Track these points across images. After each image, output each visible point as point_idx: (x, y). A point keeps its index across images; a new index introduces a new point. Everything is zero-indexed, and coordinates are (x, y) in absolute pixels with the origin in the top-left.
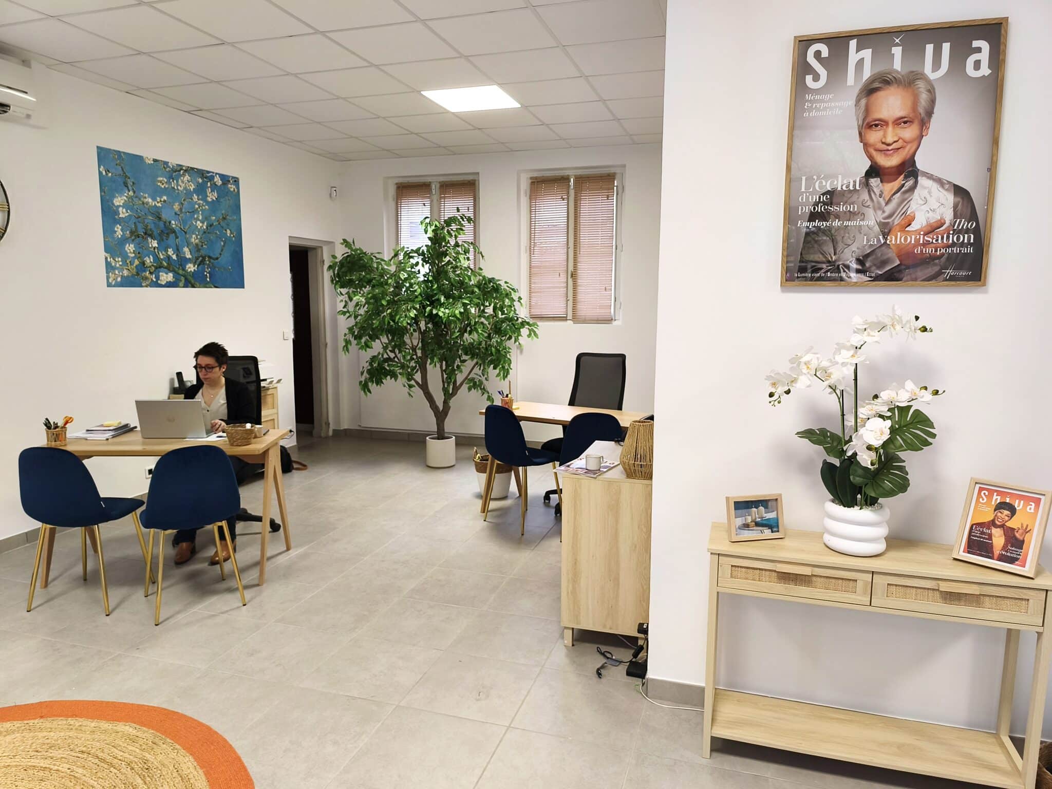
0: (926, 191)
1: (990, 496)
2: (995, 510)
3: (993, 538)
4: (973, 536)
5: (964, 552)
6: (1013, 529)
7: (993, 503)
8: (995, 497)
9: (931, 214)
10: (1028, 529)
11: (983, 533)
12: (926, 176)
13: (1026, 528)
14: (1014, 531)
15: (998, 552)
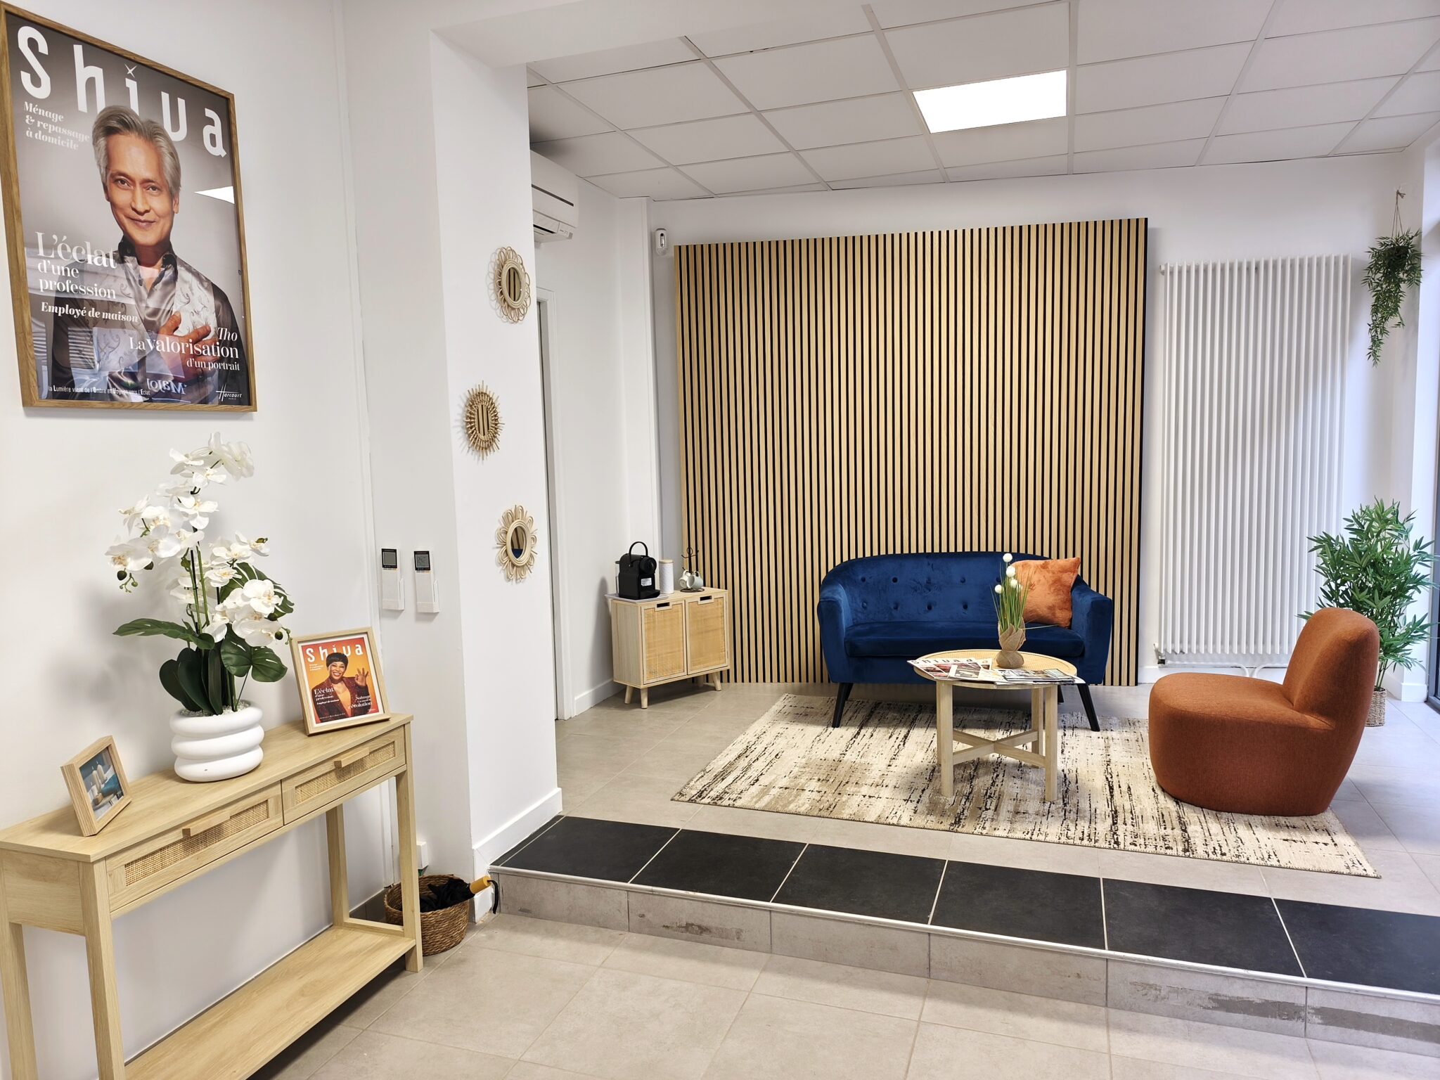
0: (187, 286)
1: (316, 653)
2: (328, 666)
3: (339, 695)
4: (319, 701)
5: (317, 723)
6: (352, 679)
7: (322, 658)
8: (321, 652)
9: (196, 318)
10: (366, 673)
11: (326, 694)
12: (184, 267)
13: (364, 673)
14: (354, 680)
15: (349, 708)
